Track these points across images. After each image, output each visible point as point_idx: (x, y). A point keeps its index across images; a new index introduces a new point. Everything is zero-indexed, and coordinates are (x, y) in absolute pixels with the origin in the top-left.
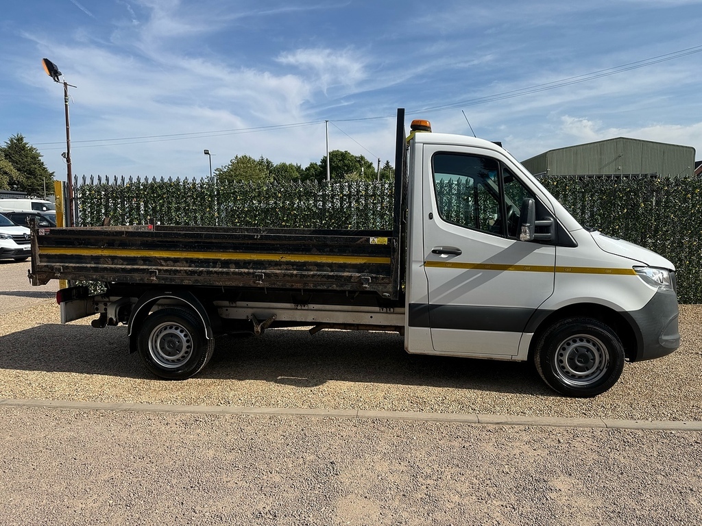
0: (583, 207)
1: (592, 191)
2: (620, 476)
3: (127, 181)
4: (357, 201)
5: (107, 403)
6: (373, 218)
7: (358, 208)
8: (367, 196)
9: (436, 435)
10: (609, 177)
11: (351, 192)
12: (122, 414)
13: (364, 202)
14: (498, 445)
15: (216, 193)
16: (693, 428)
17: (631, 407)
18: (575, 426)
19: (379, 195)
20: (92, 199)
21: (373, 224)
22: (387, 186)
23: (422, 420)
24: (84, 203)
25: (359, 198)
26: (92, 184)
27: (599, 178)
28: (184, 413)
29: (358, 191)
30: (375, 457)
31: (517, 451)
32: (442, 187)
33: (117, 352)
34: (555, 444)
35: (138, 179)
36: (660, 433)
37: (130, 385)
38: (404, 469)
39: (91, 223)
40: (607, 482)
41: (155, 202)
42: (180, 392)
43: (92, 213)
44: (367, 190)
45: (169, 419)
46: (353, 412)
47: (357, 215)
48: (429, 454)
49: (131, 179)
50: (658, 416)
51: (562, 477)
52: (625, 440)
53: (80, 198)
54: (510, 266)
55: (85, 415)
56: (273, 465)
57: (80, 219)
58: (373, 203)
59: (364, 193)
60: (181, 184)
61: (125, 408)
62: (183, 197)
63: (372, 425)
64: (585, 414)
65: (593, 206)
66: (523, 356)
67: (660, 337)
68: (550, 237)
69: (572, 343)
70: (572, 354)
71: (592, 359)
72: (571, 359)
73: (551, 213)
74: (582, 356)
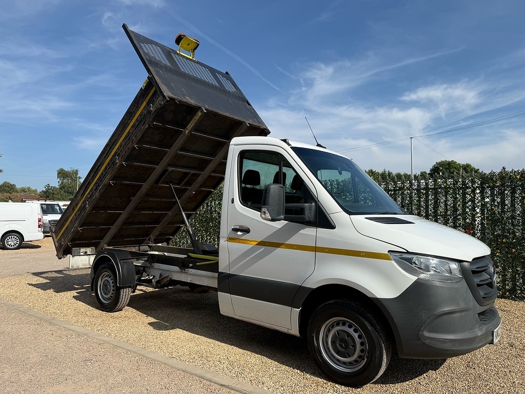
54: (282, 244)
66: (295, 330)
67: (421, 333)
68: (303, 218)
69: (335, 325)
70: (334, 337)
71: (352, 346)
72: (333, 342)
73: (314, 196)
74: (342, 340)
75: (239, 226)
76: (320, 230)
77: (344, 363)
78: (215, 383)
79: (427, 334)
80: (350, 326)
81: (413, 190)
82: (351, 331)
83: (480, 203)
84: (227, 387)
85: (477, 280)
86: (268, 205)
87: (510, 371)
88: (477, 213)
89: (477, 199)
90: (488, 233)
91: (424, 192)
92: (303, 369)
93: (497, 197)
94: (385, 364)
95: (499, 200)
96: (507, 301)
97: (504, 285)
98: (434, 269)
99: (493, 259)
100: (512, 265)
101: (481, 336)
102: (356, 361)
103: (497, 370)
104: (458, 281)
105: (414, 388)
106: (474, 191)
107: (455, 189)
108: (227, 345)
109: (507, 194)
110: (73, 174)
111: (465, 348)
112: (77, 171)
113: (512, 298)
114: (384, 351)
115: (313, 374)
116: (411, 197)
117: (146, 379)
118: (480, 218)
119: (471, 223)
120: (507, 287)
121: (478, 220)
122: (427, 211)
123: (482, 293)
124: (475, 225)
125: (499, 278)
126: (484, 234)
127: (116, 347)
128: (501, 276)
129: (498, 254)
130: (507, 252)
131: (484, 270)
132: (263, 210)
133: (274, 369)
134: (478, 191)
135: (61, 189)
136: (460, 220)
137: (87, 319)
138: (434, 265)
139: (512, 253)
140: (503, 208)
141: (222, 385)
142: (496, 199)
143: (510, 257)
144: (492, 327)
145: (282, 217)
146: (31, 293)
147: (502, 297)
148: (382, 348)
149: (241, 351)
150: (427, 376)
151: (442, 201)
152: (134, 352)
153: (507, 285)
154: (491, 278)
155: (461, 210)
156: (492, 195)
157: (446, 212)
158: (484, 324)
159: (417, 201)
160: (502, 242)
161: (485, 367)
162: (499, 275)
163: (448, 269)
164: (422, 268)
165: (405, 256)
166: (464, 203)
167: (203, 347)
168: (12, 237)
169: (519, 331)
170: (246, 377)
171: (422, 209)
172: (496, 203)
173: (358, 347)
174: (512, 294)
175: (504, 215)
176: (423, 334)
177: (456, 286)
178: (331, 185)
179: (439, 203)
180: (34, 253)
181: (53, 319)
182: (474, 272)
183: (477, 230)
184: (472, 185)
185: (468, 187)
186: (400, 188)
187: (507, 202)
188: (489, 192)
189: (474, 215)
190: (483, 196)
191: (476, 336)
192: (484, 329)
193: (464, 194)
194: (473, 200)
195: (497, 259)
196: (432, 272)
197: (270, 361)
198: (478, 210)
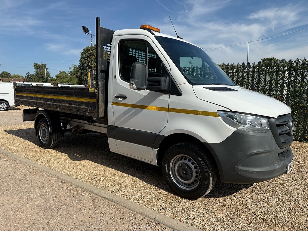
54: (147, 106)
66: (154, 162)
67: (237, 167)
68: (160, 88)
69: (180, 159)
70: (179, 167)
71: (190, 173)
72: (178, 170)
73: (168, 72)
74: (184, 169)
75: (120, 94)
76: (172, 96)
77: (185, 184)
78: (100, 196)
79: (240, 168)
80: (189, 160)
81: (245, 72)
82: (190, 163)
83: (287, 81)
84: (107, 199)
85: (279, 131)
86: (134, 78)
87: (296, 189)
88: (285, 87)
89: (286, 78)
90: (291, 100)
91: (252, 73)
92: (160, 187)
93: (299, 77)
94: (211, 186)
95: (300, 78)
96: (298, 143)
97: (298, 132)
98: (250, 123)
99: (292, 117)
100: (304, 120)
101: (279, 169)
102: (192, 183)
103: (287, 188)
104: (266, 131)
105: (231, 200)
106: (284, 73)
107: (272, 71)
108: (115, 170)
109: (306, 74)
110: (43, 66)
111: (266, 177)
112: (45, 64)
113: (302, 141)
114: (211, 178)
115: (166, 190)
116: (243, 77)
117: (55, 193)
118: (286, 90)
119: (281, 94)
120: (299, 134)
121: (285, 91)
122: (252, 86)
123: (282, 140)
124: (283, 95)
125: (295, 128)
126: (288, 101)
127: (43, 171)
128: (296, 127)
129: (295, 113)
130: (301, 112)
131: (285, 124)
132: (131, 81)
133: (141, 186)
134: (287, 73)
135: (36, 75)
136: (273, 92)
137: (32, 153)
138: (250, 121)
139: (305, 113)
140: (302, 84)
141: (104, 198)
142: (298, 78)
143: (304, 115)
144: (287, 163)
145: (145, 87)
146: (3, 137)
147: (296, 140)
148: (210, 175)
149: (123, 174)
150: (240, 192)
151: (263, 79)
152: (53, 175)
153: (300, 133)
154: (290, 129)
155: (275, 85)
156: (296, 75)
157: (265, 87)
158: (282, 160)
159: (247, 80)
160: (299, 106)
161: (280, 186)
162: (295, 126)
163: (260, 123)
164: (242, 122)
165: (229, 114)
166: (277, 80)
167: (99, 171)
168: (2, 104)
169: (304, 162)
170: (121, 192)
171: (249, 85)
172: (298, 81)
173: (194, 174)
174: (302, 138)
175: (302, 88)
176: (238, 168)
177: (264, 135)
178: (193, 70)
179: (261, 81)
180: (15, 113)
181: (9, 153)
182: (278, 125)
183: (284, 98)
184: (283, 69)
185: (280, 70)
186: (236, 71)
187: (305, 80)
188: (294, 73)
189: (283, 88)
190: (290, 76)
191: (275, 169)
192: (281, 164)
193: (277, 75)
194: (283, 79)
195: (295, 117)
196: (248, 125)
197: (140, 180)
198: (286, 85)
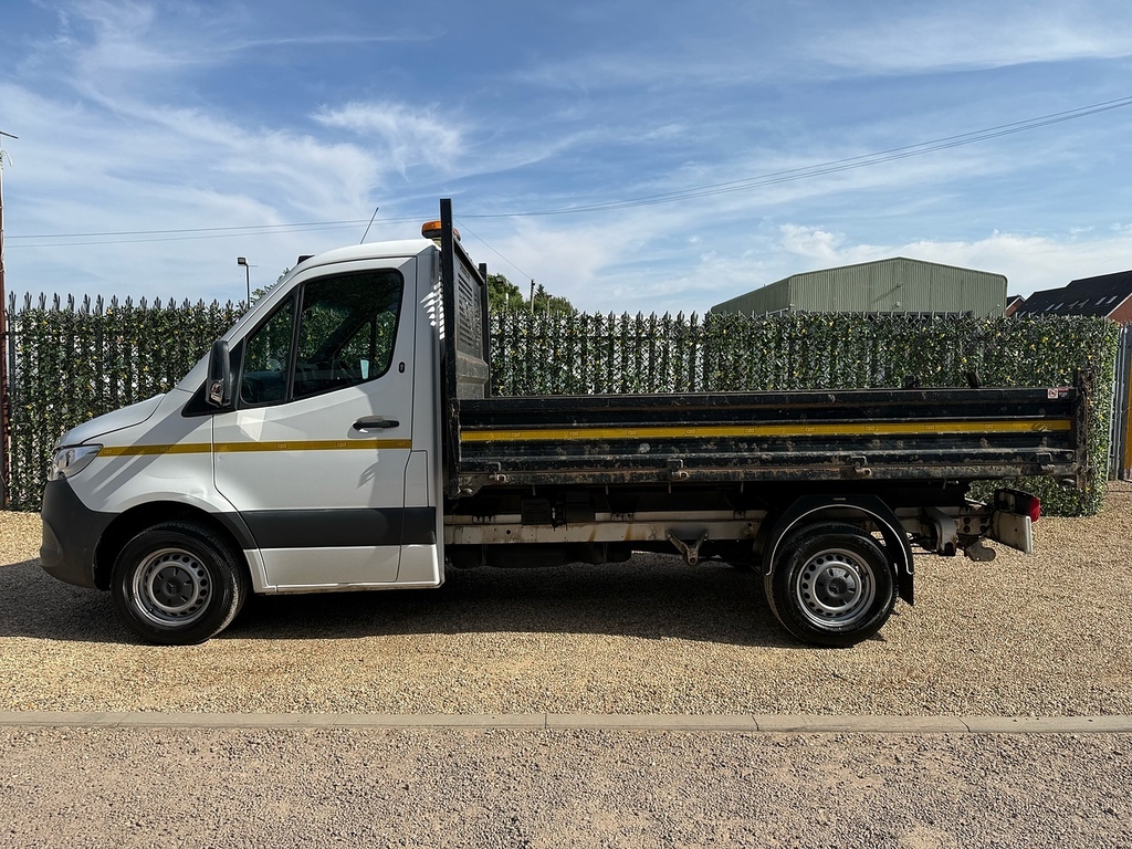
0: (875, 361)
1: (887, 337)
2: (1012, 820)
3: (107, 304)
4: (515, 347)
5: (73, 714)
6: (541, 375)
7: (515, 358)
8: (530, 339)
9: (689, 756)
10: (914, 315)
11: (503, 330)
12: (105, 734)
13: (525, 348)
14: (799, 771)
15: (268, 329)
16: (1105, 728)
17: (997, 692)
18: (918, 731)
19: (551, 338)
20: (42, 335)
21: (541, 385)
22: (563, 322)
23: (661, 729)
24: (26, 341)
25: (517, 341)
26: (43, 308)
27: (899, 316)
28: (227, 728)
29: (516, 330)
30: (590, 804)
31: (832, 782)
32: (652, 327)
33: (89, 611)
34: (890, 764)
35: (129, 301)
36: (1055, 739)
37: (117, 675)
38: (646, 824)
39: (39, 378)
40: (994, 833)
41: (158, 342)
42: (213, 688)
43: (41, 360)
44: (530, 328)
45: (197, 741)
46: (536, 719)
47: (514, 369)
48: (684, 794)
49: (114, 301)
50: (1043, 709)
51: (919, 828)
52: (1004, 753)
53: (19, 333)
55: (31, 739)
56: (406, 828)
57: (18, 370)
58: (541, 350)
59: (525, 332)
60: (206, 311)
61: (109, 721)
62: (209, 334)
63: (575, 742)
64: (929, 709)
65: (890, 360)
